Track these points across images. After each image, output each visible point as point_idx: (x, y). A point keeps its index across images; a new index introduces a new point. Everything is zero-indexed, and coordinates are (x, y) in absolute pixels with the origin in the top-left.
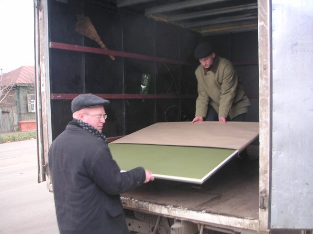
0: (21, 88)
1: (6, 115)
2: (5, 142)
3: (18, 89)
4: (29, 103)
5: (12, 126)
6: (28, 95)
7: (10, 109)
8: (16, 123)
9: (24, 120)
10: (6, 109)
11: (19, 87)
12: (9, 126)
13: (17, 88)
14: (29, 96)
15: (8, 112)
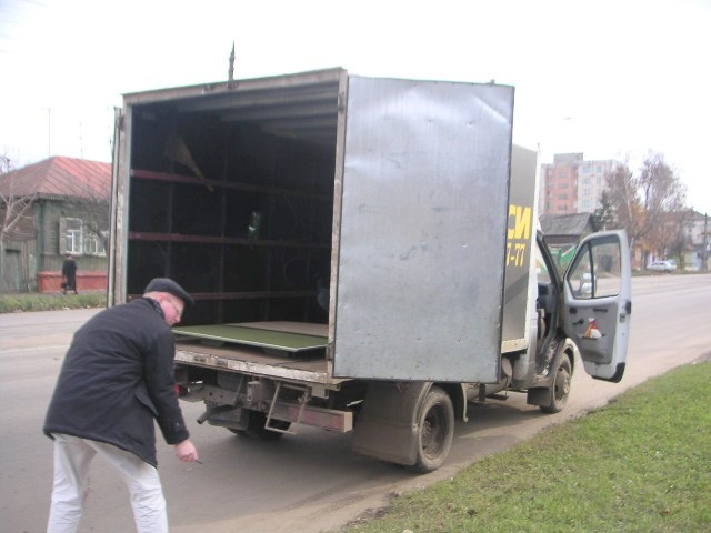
0: (48, 204)
1: (14, 256)
2: (11, 311)
3: (42, 206)
4: (62, 234)
5: (25, 281)
6: (62, 219)
7: (22, 246)
8: (32, 275)
9: (49, 270)
10: (14, 245)
11: (45, 200)
12: (17, 280)
13: (41, 203)
14: (63, 222)
15: (18, 252)
